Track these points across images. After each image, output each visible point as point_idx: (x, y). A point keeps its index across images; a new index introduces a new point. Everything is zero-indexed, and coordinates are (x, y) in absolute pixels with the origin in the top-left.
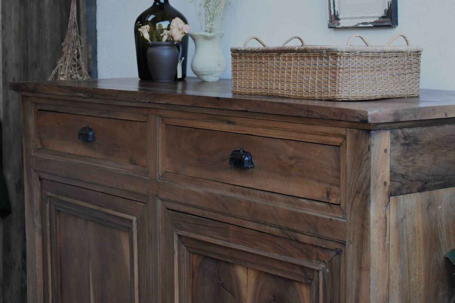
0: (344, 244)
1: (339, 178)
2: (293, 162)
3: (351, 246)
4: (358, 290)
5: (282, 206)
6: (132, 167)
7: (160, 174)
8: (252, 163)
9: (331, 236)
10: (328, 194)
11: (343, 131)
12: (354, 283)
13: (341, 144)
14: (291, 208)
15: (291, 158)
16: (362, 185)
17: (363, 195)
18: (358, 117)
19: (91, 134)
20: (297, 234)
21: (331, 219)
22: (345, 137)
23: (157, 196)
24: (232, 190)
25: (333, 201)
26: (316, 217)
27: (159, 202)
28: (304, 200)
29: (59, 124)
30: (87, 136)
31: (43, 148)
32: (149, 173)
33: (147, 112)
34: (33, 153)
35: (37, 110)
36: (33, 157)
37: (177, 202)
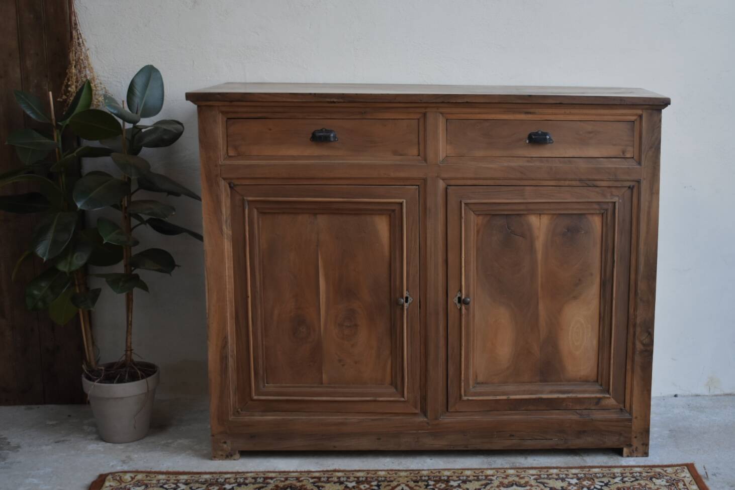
0: (639, 182)
1: (633, 141)
2: (592, 135)
3: (645, 182)
4: (649, 207)
5: (582, 165)
6: (399, 158)
7: (441, 159)
8: (552, 140)
9: (628, 178)
10: (624, 153)
11: (639, 112)
12: (647, 204)
13: (636, 120)
14: (591, 166)
15: (590, 133)
16: (654, 143)
17: (655, 149)
18: (663, 102)
19: (332, 135)
20: (596, 182)
21: (628, 168)
22: (641, 116)
23: (438, 177)
24: (528, 161)
25: (628, 155)
26: (616, 168)
27: (441, 181)
28: (603, 159)
29: (270, 130)
30: (329, 137)
31: (240, 155)
32: (425, 160)
33: (423, 110)
34: (221, 161)
35: (225, 119)
36: (221, 166)
37: (464, 179)
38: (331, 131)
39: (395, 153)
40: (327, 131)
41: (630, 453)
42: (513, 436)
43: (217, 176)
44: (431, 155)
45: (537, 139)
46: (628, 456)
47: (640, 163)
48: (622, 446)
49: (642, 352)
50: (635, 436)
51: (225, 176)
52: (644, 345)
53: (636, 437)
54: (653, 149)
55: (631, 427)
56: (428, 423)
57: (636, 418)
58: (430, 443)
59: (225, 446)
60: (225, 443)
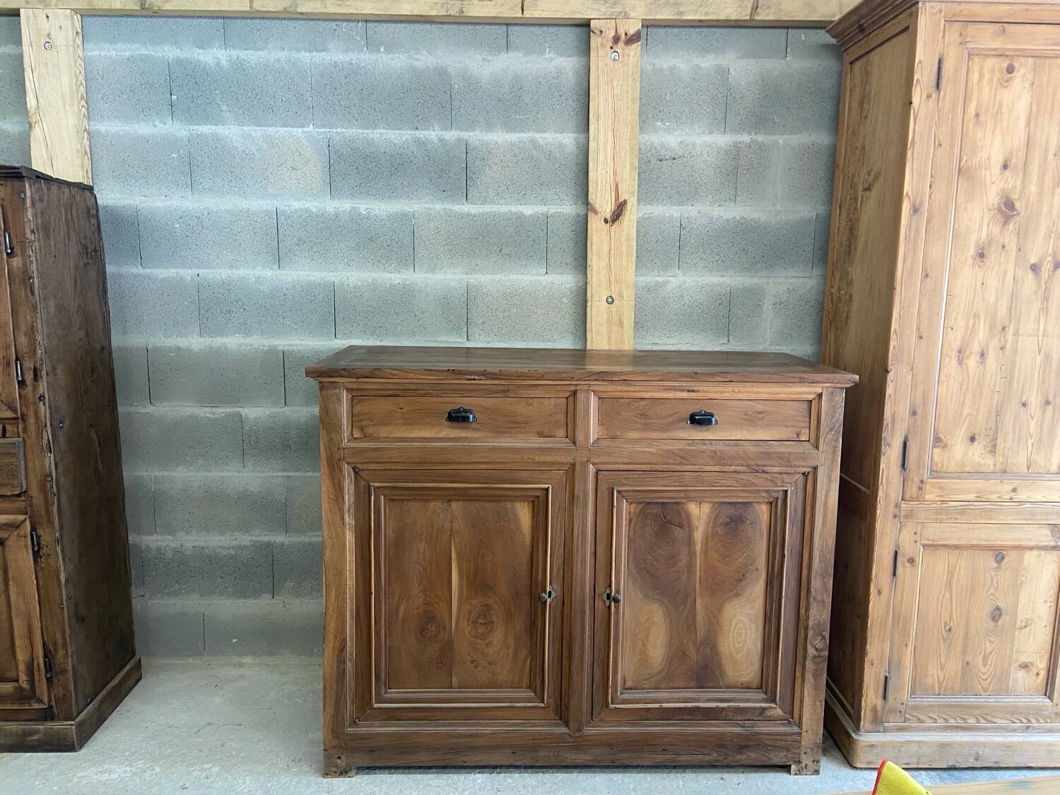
0: (815, 468)
1: (810, 423)
2: (762, 415)
3: (822, 468)
5: (751, 449)
6: (544, 439)
7: (592, 441)
8: (717, 421)
9: (803, 463)
10: (798, 435)
11: (818, 391)
12: (824, 492)
13: (813, 399)
14: (760, 450)
15: (760, 413)
16: (835, 425)
17: (835, 432)
18: (850, 380)
19: (471, 415)
20: (766, 468)
21: (803, 452)
23: (588, 461)
24: (690, 445)
25: (803, 439)
26: (789, 452)
27: (591, 466)
28: (772, 442)
29: (401, 409)
30: (468, 417)
31: (366, 437)
32: (574, 443)
33: (573, 388)
34: (345, 443)
35: (350, 396)
36: (344, 448)
37: (617, 463)
38: (470, 411)
39: (541, 435)
40: (466, 411)
41: (799, 771)
42: (666, 750)
43: (339, 460)
44: (580, 438)
45: (700, 420)
46: (796, 774)
47: (817, 447)
48: (788, 763)
49: (815, 657)
50: (804, 751)
51: (348, 460)
52: (817, 649)
53: (805, 753)
54: (833, 432)
55: (801, 742)
56: (570, 735)
57: (806, 731)
58: (571, 757)
59: (339, 761)
60: (339, 758)
